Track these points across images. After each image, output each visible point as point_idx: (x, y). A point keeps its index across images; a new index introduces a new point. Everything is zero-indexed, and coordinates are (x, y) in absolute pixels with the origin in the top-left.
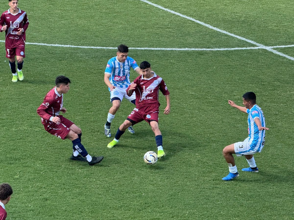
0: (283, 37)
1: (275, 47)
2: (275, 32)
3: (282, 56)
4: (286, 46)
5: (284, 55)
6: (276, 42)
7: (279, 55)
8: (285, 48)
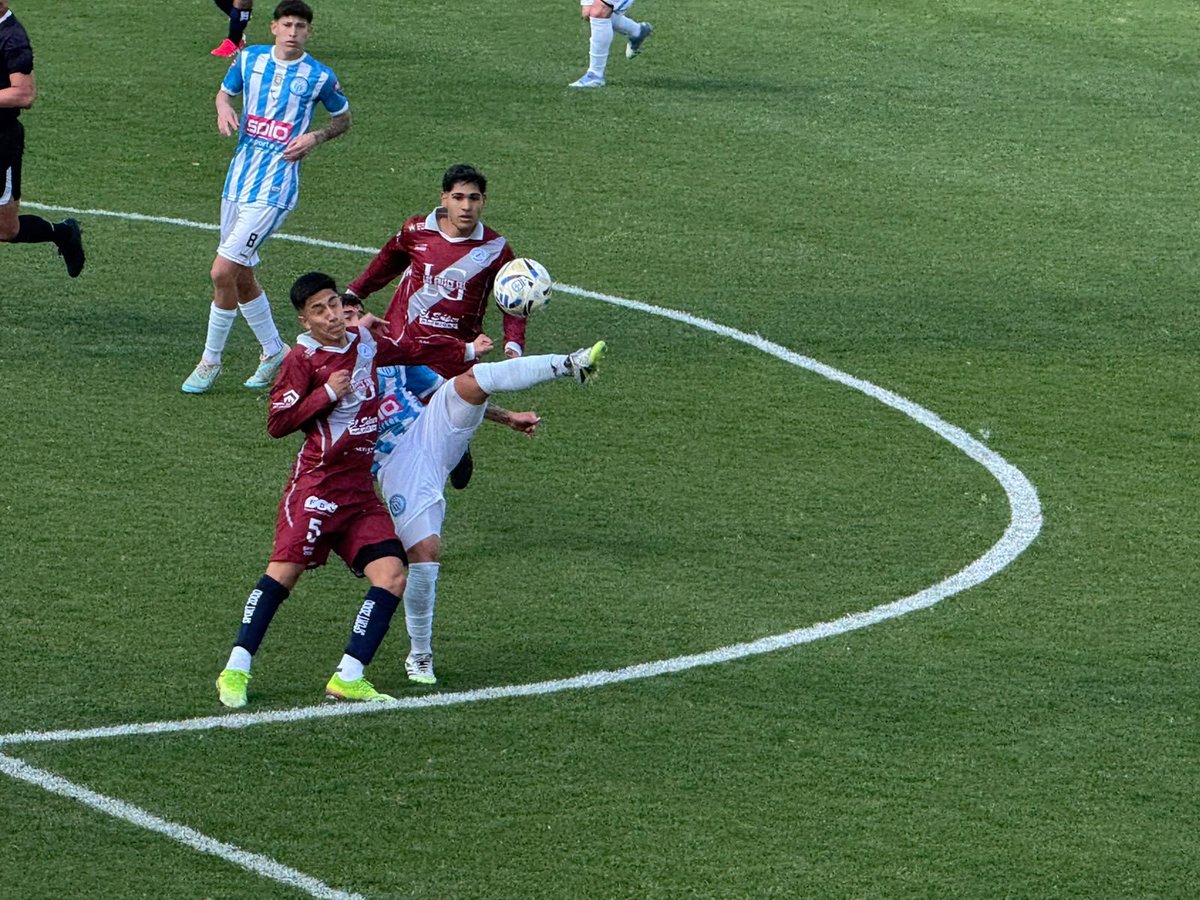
0: (64, 677)
1: (15, 738)
2: (14, 648)
3: (55, 796)
4: (83, 734)
5: (71, 789)
6: (21, 711)
7: (37, 786)
8: (74, 745)
